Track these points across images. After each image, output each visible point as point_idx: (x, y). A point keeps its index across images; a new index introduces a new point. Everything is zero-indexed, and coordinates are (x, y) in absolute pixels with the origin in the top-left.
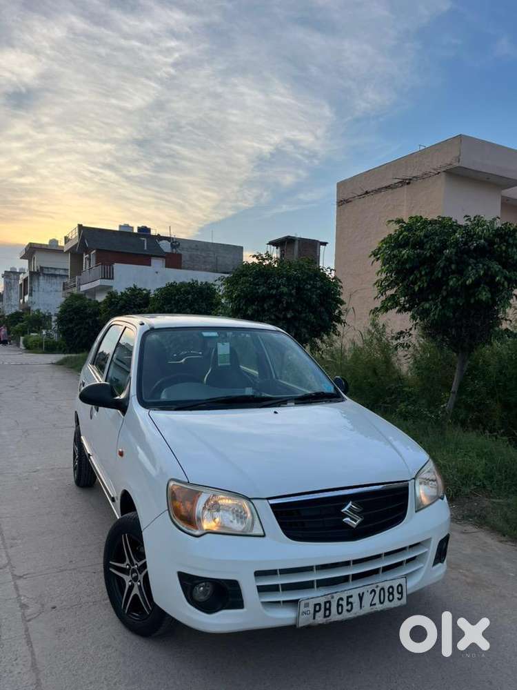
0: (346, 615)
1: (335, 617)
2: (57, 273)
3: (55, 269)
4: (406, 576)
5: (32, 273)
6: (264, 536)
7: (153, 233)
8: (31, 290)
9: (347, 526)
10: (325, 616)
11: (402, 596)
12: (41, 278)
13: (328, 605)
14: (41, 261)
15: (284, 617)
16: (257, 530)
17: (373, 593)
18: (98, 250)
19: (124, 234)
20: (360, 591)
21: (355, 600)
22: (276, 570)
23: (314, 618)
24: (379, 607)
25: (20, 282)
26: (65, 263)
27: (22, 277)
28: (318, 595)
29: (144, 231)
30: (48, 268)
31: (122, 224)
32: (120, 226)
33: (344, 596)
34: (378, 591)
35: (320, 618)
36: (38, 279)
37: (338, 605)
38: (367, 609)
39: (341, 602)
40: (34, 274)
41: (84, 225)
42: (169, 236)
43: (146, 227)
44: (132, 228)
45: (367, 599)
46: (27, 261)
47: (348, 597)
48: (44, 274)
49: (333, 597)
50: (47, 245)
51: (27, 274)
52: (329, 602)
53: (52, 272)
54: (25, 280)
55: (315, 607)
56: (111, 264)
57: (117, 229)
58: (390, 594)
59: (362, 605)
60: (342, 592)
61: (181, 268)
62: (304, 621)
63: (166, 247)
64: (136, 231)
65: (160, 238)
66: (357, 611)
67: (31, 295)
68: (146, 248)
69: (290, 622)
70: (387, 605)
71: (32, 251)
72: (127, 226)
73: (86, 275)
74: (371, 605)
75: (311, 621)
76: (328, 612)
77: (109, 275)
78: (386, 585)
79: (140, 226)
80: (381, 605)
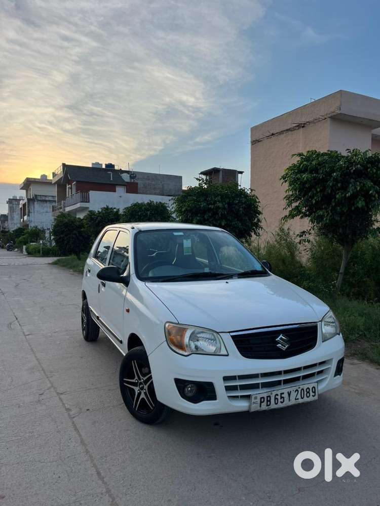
0: (280, 405)
1: (273, 406)
2: (47, 199)
3: (46, 196)
4: (317, 382)
5: (29, 200)
6: (228, 355)
7: (116, 168)
8: (29, 212)
9: (279, 349)
10: (267, 405)
11: (315, 394)
12: (36, 203)
13: (269, 398)
14: (35, 190)
15: (241, 406)
16: (223, 352)
17: (297, 392)
18: (77, 181)
19: (96, 170)
20: (289, 390)
21: (286, 395)
22: (235, 376)
23: (260, 406)
24: (300, 401)
25: (21, 206)
26: (54, 192)
27: (21, 202)
28: (262, 393)
29: (110, 166)
30: (40, 196)
31: (94, 162)
32: (93, 164)
33: (279, 393)
34: (300, 390)
35: (264, 407)
36: (34, 204)
37: (275, 399)
38: (293, 402)
39: (277, 397)
40: (30, 200)
41: (67, 164)
42: (128, 170)
43: (111, 164)
44: (102, 165)
45: (293, 395)
46: (25, 191)
47: (282, 394)
48: (38, 200)
49: (272, 394)
50: (38, 179)
51: (26, 201)
52: (270, 397)
53: (44, 198)
54: (24, 205)
55: (261, 400)
56: (87, 191)
57: (91, 166)
58: (307, 392)
59: (291, 399)
60: (278, 391)
61: (137, 193)
62: (255, 407)
63: (126, 178)
64: (104, 167)
65: (121, 171)
66: (287, 403)
67: (29, 215)
68: (112, 179)
69: (246, 409)
70: (306, 399)
71: (28, 184)
72: (98, 164)
73: (69, 199)
74: (296, 399)
75: (258, 408)
76: (269, 403)
77: (86, 200)
78: (305, 387)
79: (107, 163)
80: (302, 400)
